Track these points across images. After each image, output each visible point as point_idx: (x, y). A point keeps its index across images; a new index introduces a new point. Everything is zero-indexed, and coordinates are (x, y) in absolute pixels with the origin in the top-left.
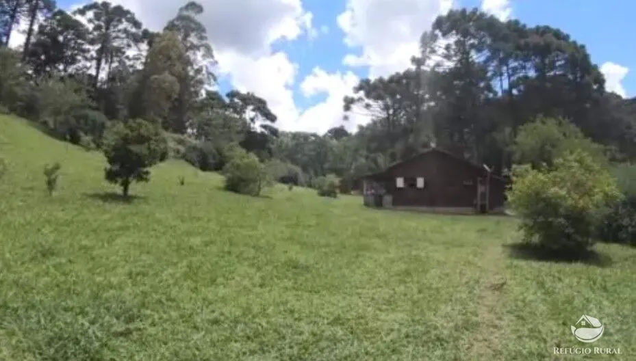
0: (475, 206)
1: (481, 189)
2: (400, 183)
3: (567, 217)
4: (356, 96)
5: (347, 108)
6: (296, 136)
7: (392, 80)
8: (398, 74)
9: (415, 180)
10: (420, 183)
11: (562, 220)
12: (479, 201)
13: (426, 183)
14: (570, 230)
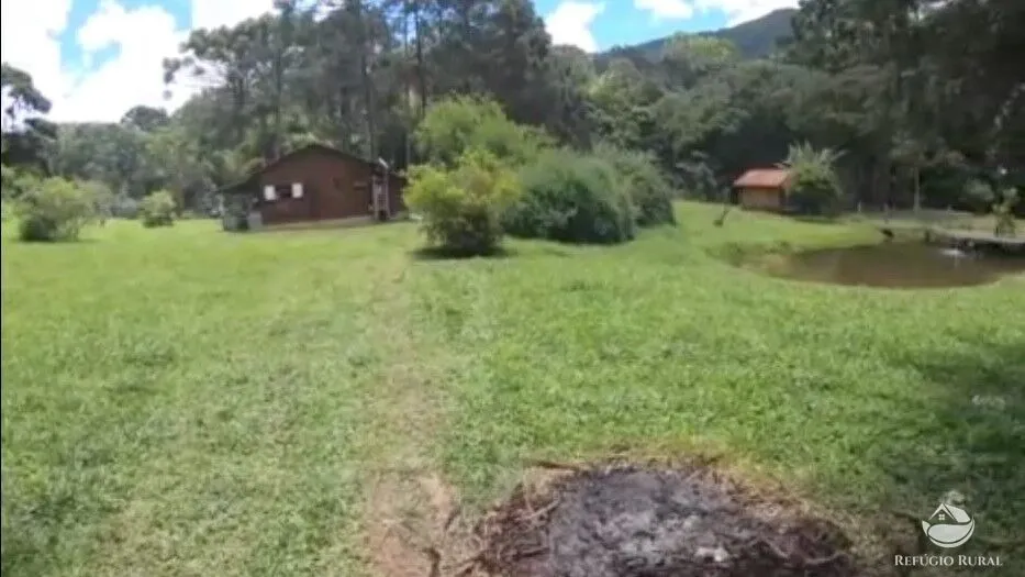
0: (371, 213)
1: (377, 191)
2: (270, 193)
3: (467, 216)
4: (181, 57)
5: (168, 78)
6: (81, 130)
7: (240, 31)
8: (250, 20)
9: (289, 188)
10: (297, 190)
11: (461, 220)
12: (376, 207)
13: (305, 190)
14: (470, 228)
